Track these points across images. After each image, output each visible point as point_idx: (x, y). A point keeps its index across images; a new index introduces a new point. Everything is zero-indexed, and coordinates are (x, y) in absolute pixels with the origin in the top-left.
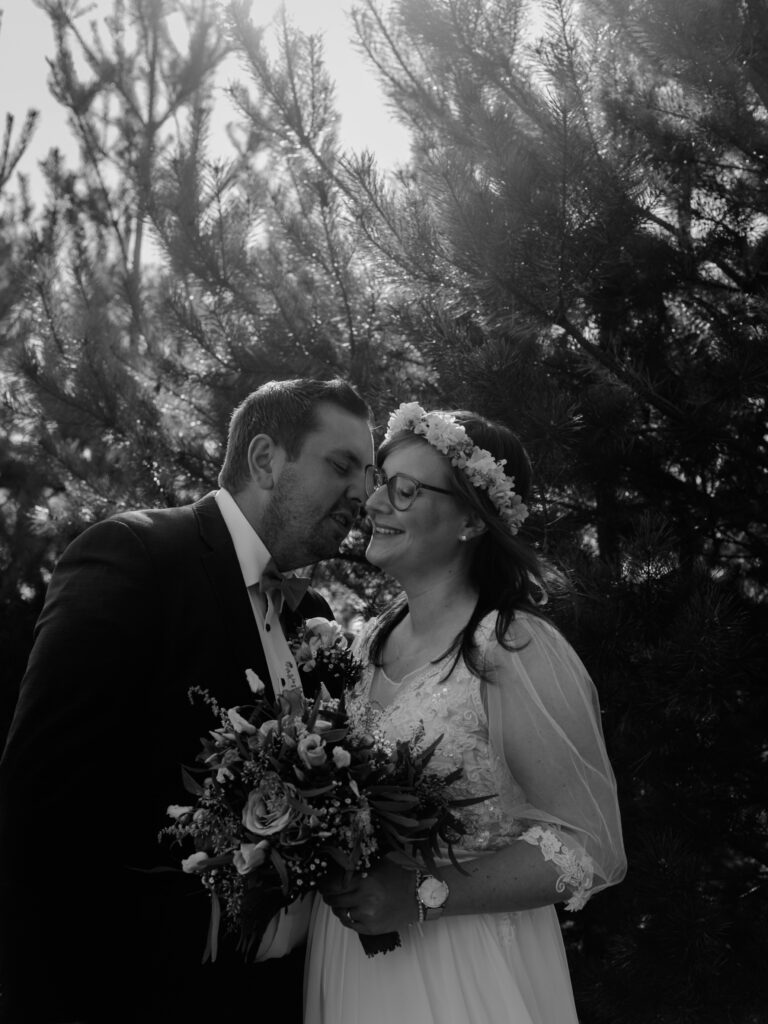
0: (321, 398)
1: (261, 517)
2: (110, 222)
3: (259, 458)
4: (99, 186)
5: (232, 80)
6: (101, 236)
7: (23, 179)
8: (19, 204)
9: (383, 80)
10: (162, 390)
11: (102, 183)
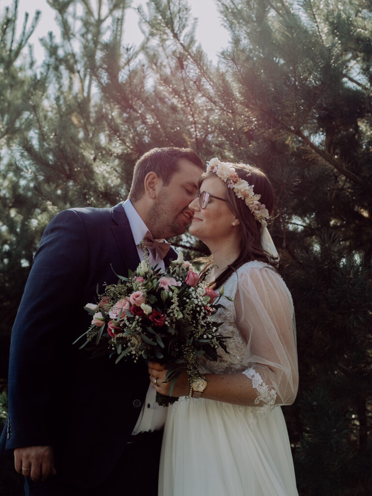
0: (181, 156)
1: (148, 212)
2: (76, 70)
3: (150, 183)
4: (71, 52)
5: (138, 4)
6: (71, 78)
7: (30, 47)
8: (28, 60)
9: (218, 5)
10: (98, 160)
11: (72, 50)
